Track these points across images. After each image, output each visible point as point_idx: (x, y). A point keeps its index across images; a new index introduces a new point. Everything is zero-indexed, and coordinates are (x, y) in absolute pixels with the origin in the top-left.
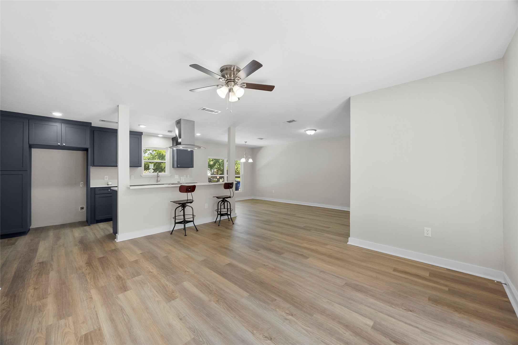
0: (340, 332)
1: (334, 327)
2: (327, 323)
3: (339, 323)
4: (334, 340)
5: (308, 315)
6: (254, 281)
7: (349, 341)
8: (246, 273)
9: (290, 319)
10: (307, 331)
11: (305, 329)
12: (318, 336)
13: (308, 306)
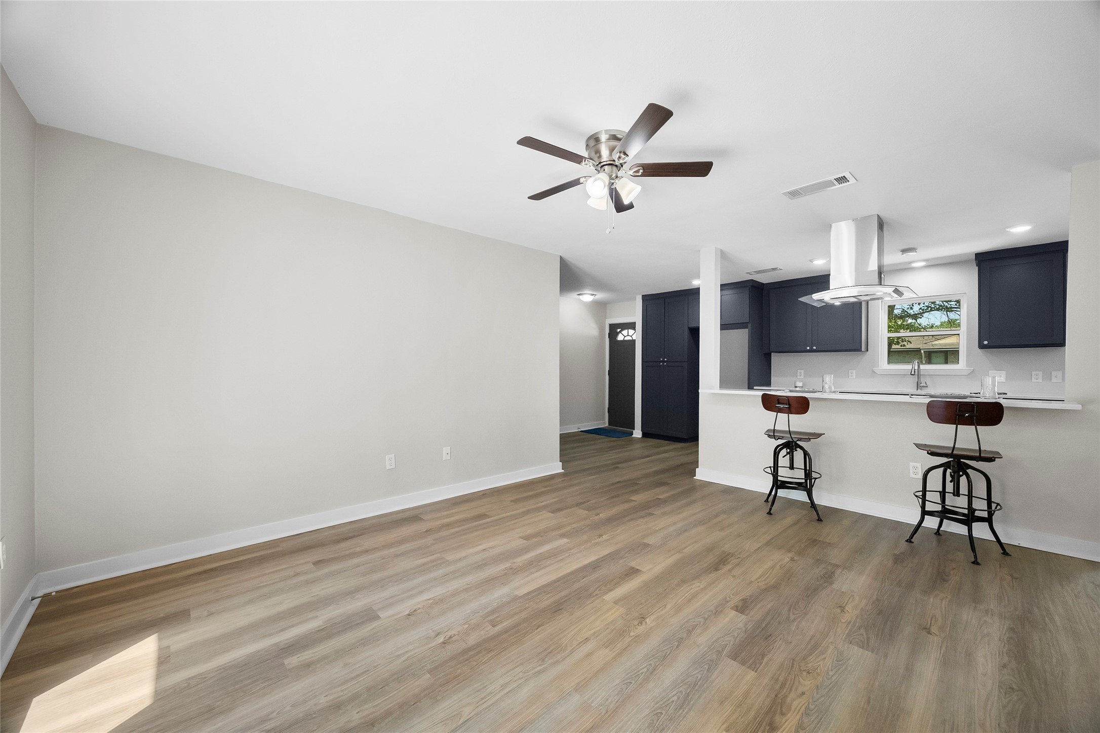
0: (366, 706)
1: (385, 699)
2: (399, 692)
3: (388, 714)
4: (359, 688)
5: (432, 666)
6: (564, 601)
7: (341, 711)
8: (599, 590)
9: (436, 638)
10: (399, 656)
11: (404, 654)
12: (381, 668)
13: (459, 671)
